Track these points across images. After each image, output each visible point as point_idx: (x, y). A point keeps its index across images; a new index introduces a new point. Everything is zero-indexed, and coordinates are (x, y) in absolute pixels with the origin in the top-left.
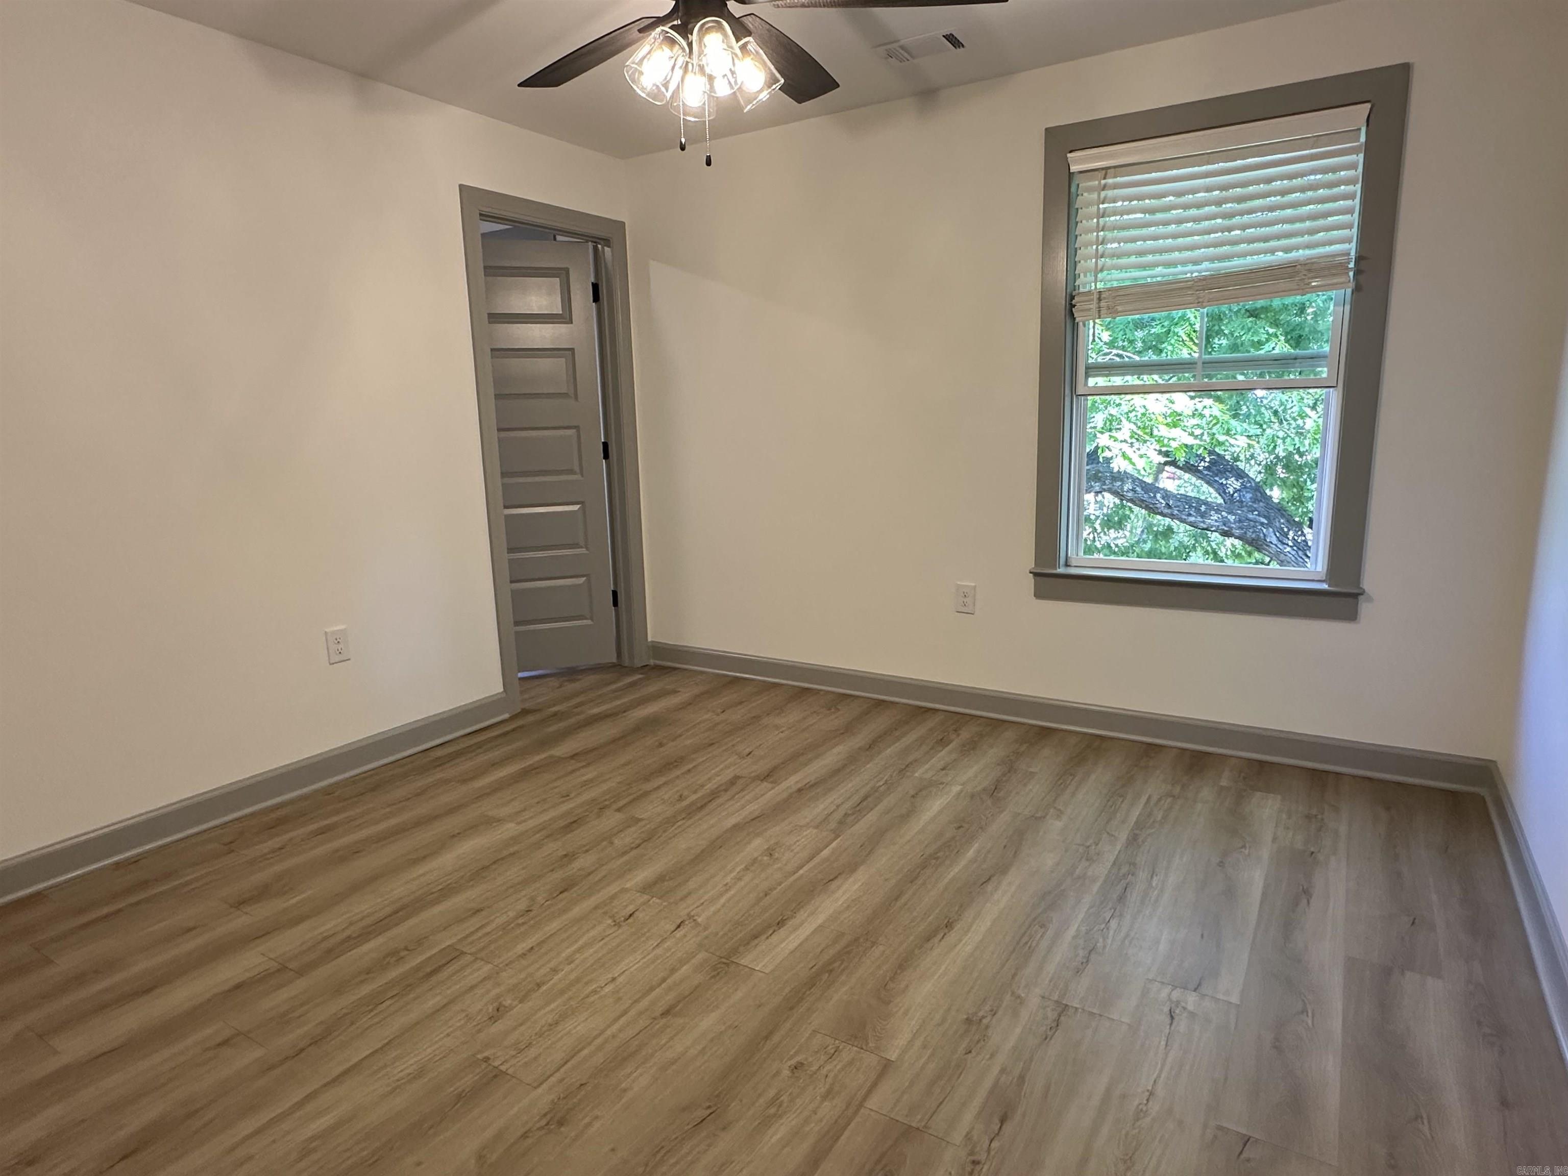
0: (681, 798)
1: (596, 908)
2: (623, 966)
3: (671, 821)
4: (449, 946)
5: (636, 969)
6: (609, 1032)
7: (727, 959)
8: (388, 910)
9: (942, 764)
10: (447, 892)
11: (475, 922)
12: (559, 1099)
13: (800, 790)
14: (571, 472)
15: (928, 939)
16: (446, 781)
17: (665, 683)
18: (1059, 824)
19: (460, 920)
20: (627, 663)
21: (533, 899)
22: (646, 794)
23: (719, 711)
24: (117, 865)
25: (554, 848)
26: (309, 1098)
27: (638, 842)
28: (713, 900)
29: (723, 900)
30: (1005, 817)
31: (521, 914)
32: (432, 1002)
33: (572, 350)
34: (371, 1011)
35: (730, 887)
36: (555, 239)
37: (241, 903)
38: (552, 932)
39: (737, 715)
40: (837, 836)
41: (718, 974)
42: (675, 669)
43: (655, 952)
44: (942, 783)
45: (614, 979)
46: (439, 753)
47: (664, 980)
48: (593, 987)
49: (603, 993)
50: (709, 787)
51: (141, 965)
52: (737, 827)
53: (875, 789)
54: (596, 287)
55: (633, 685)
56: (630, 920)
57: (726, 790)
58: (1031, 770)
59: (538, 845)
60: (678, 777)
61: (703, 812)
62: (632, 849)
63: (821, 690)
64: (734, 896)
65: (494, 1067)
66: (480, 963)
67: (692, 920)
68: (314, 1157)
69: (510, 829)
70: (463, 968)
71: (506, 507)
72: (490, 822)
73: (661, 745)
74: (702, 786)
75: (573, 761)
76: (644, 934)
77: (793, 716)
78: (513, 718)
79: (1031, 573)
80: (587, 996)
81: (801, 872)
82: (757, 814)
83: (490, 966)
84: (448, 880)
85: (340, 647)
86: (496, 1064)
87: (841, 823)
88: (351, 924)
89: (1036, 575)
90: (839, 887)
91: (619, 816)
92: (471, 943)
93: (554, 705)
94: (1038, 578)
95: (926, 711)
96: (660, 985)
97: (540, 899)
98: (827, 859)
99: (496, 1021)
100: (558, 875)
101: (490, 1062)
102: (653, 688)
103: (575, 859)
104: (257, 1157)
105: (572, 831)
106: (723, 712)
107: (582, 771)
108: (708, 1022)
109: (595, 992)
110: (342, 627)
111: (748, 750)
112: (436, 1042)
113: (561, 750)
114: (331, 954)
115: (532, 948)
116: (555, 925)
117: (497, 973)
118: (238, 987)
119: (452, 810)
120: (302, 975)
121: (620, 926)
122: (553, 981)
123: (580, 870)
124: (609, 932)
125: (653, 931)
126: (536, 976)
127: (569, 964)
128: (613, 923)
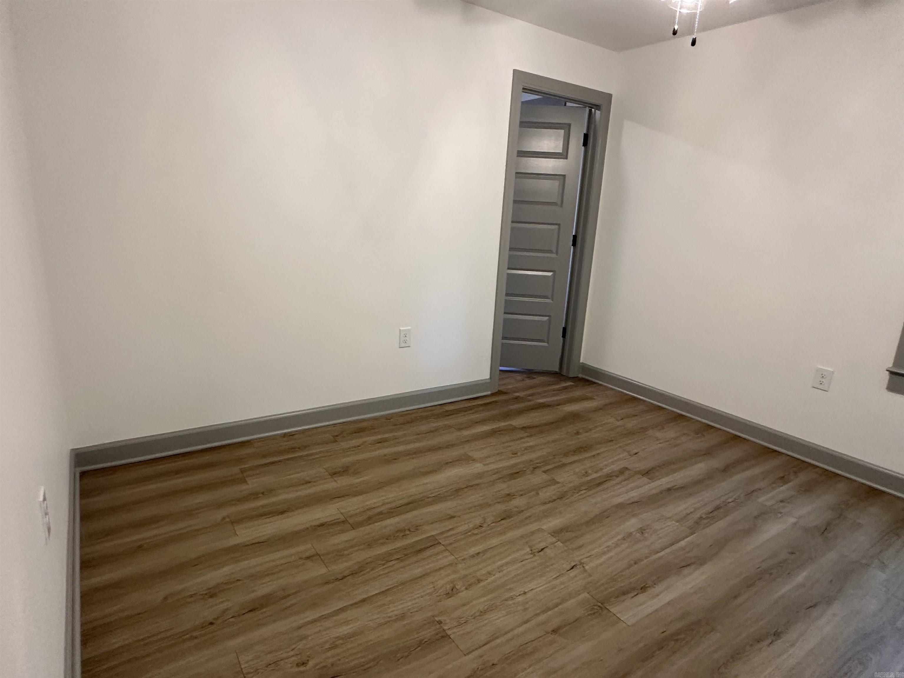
0: (586, 474)
1: (522, 537)
2: (532, 585)
3: (577, 489)
5: (540, 591)
7: (602, 604)
8: (405, 501)
9: (781, 497)
10: (438, 499)
11: (448, 525)
12: (478, 669)
13: (669, 490)
14: (551, 252)
15: (759, 641)
16: (450, 427)
17: (587, 391)
18: (882, 576)
19: (441, 520)
20: (564, 372)
21: (484, 519)
22: (564, 465)
23: (619, 418)
24: (285, 435)
25: (502, 487)
26: (343, 610)
27: (554, 497)
30: (832, 556)
31: (476, 527)
32: (417, 571)
33: (564, 176)
34: (384, 565)
36: (565, 105)
37: (334, 474)
38: (492, 546)
39: (630, 424)
41: (594, 613)
42: (594, 383)
44: (781, 513)
45: (525, 593)
46: (448, 408)
47: (557, 605)
48: (511, 594)
50: (606, 471)
51: (284, 496)
52: (621, 506)
53: (726, 503)
54: (586, 137)
55: (565, 388)
57: (617, 476)
58: (859, 521)
59: (493, 483)
60: (586, 458)
61: (601, 488)
62: (550, 502)
63: (693, 419)
65: (444, 630)
66: (447, 554)
68: (338, 651)
69: (478, 467)
70: (437, 554)
71: (509, 269)
72: (467, 459)
73: (578, 433)
74: (602, 469)
75: (523, 432)
76: (548, 567)
77: (670, 433)
78: (493, 395)
79: (887, 371)
80: (506, 600)
81: (663, 553)
82: (635, 499)
83: (453, 557)
84: (439, 491)
85: (406, 338)
86: (445, 628)
87: (697, 523)
88: (383, 504)
89: (892, 373)
90: (690, 574)
91: (545, 477)
92: (445, 538)
93: (517, 392)
94: (894, 376)
95: (773, 452)
96: (554, 608)
97: (489, 520)
98: (683, 549)
99: (450, 597)
100: (501, 507)
101: (442, 625)
102: (577, 393)
103: (514, 498)
104: (310, 638)
105: (515, 479)
106: (622, 419)
107: (526, 439)
109: (512, 598)
110: (410, 328)
111: (636, 451)
112: (415, 599)
113: (518, 422)
114: (370, 520)
115: (479, 553)
116: (494, 541)
117: (456, 564)
118: (322, 525)
119: (449, 446)
120: (354, 529)
121: (534, 555)
122: (488, 581)
123: (516, 507)
124: (527, 557)
125: (555, 566)
126: (479, 574)
127: (499, 572)
128: (531, 552)
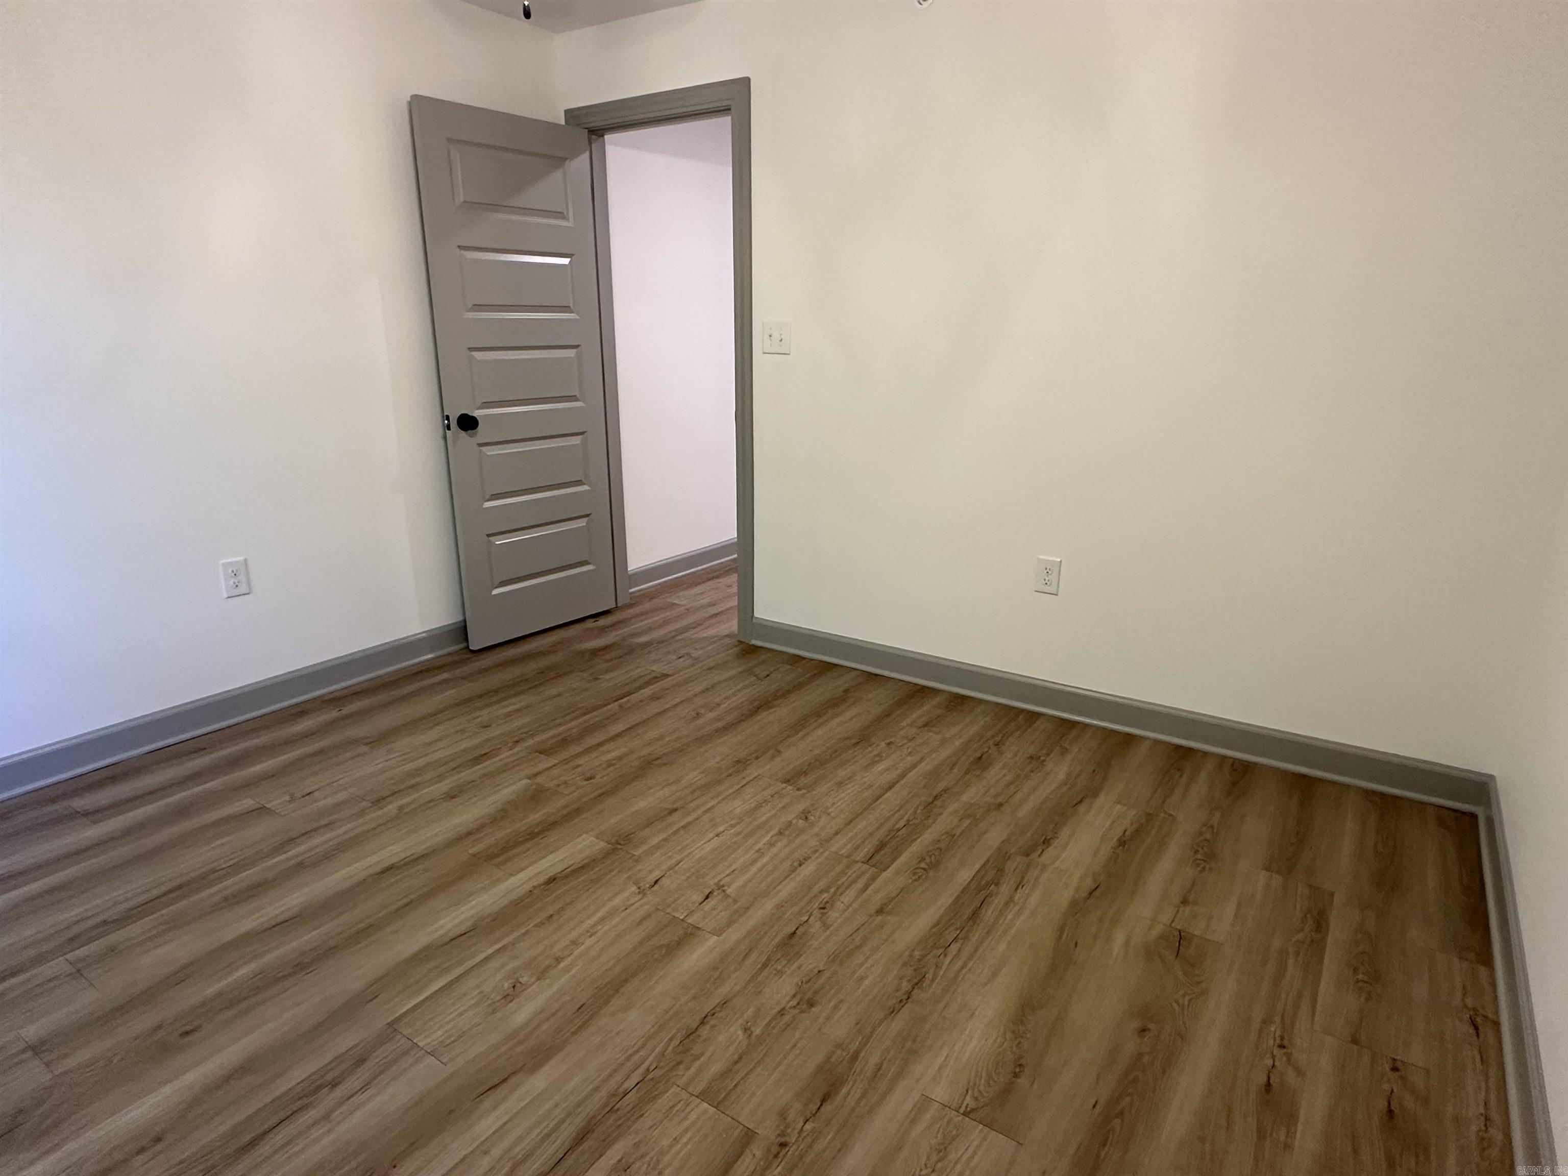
1: (746, 910)
2: (709, 847)
4: (885, 869)
5: (698, 843)
6: (717, 800)
7: (617, 848)
11: (876, 896)
31: (830, 905)
35: (588, 931)
40: (390, 1024)
41: (628, 835)
43: (682, 856)
45: (717, 835)
47: (676, 832)
48: (733, 830)
49: (727, 825)
56: (707, 891)
64: (589, 917)
66: (844, 852)
67: (642, 888)
80: (737, 824)
81: (490, 951)
87: (361, 1061)
92: (864, 873)
96: (678, 830)
103: (794, 998)
108: (644, 803)
109: (732, 826)
115: (800, 865)
116: (786, 890)
121: (717, 884)
122: (770, 835)
123: (780, 973)
124: (728, 879)
125: (684, 878)
126: (785, 841)
127: (760, 849)
128: (725, 888)
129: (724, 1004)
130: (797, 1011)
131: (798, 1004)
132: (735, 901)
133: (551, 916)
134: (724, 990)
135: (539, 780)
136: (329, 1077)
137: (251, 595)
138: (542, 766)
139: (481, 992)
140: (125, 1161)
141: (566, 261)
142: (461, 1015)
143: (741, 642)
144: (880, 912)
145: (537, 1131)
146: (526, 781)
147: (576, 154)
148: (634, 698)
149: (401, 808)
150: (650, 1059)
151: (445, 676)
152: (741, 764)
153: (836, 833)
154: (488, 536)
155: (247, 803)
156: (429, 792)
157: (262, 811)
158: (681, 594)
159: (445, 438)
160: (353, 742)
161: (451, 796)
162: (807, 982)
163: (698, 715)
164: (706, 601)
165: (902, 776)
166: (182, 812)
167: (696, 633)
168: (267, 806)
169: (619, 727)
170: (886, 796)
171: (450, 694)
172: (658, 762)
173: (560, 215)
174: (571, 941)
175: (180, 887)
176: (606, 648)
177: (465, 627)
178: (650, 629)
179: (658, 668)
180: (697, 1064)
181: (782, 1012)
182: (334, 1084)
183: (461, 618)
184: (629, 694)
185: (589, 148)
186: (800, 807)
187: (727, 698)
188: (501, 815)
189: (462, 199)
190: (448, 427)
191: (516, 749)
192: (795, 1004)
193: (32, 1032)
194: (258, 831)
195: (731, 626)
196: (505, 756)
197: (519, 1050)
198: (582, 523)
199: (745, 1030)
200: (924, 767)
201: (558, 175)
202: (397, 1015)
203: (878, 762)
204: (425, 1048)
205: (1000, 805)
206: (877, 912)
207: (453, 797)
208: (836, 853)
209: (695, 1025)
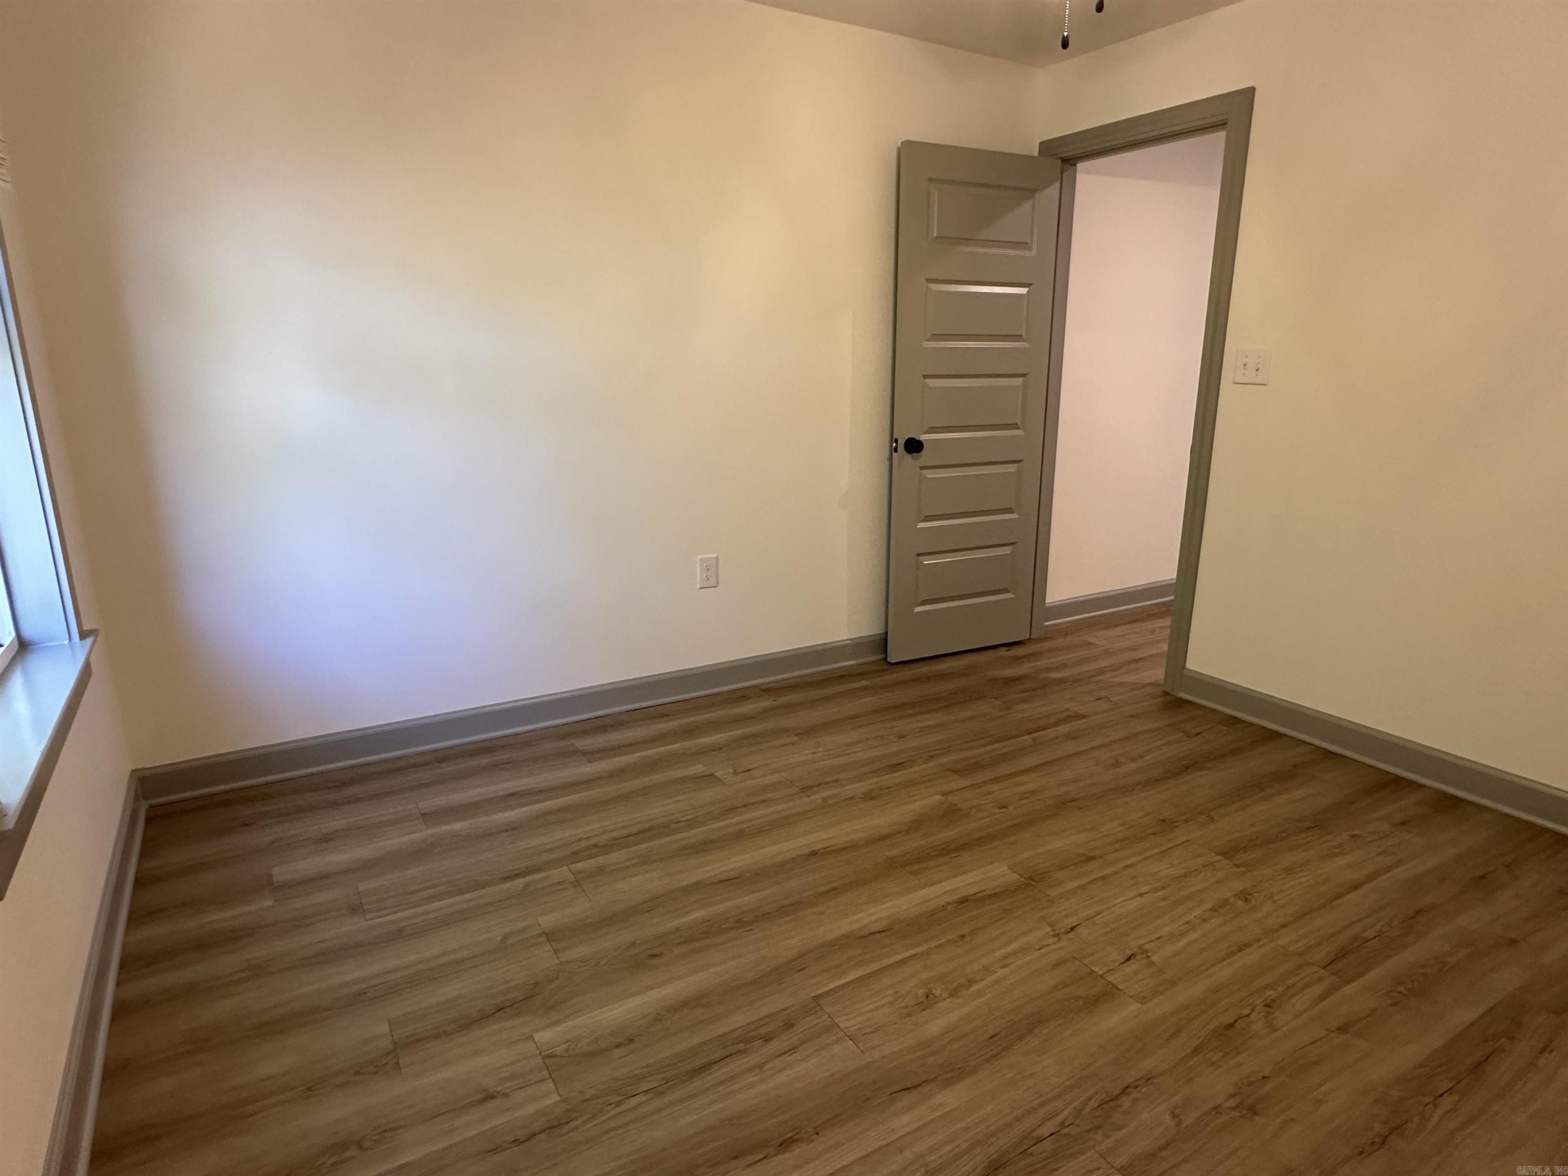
4: (1350, 982)
6: (1139, 858)
28: (1025, 950)
29: (1015, 946)
67: (1057, 932)
108: (1059, 844)
129: (1148, 1079)
130: (1234, 1114)
131: (1237, 1106)
132: (1161, 971)
133: (963, 936)
134: (1147, 1064)
135: (951, 798)
136: (763, 1030)
137: (718, 587)
138: (953, 786)
139: (897, 992)
140: (606, 1050)
141: (1024, 291)
142: (877, 1009)
143: (1166, 694)
144: (1343, 1029)
145: (948, 1148)
146: (938, 797)
147: (1048, 185)
148: (1050, 733)
149: (825, 800)
150: (1066, 1112)
151: (865, 683)
152: (1166, 825)
153: (1284, 926)
154: (918, 555)
155: (699, 768)
156: (850, 789)
157: (710, 778)
158: (1099, 633)
159: (891, 459)
160: (786, 731)
161: (870, 796)
162: (1249, 1085)
163: (1117, 764)
164: (1125, 644)
165: (1370, 878)
166: (653, 765)
167: (1113, 677)
168: (715, 774)
169: (1030, 761)
170: (1348, 897)
171: (868, 702)
172: (1075, 804)
173: (1023, 245)
174: (983, 966)
175: (650, 829)
176: (1018, 679)
177: (886, 639)
178: (1065, 666)
179: (1075, 707)
180: (1119, 1135)
181: (1217, 1110)
182: (767, 1039)
183: (883, 631)
184: (1044, 728)
185: (1060, 177)
186: (1238, 885)
187: (1149, 751)
188: (916, 825)
189: (935, 235)
190: (896, 450)
191: (930, 765)
192: (1234, 1105)
193: (548, 921)
194: (708, 795)
195: (1157, 673)
196: (919, 769)
197: (930, 1060)
198: (1007, 550)
199: (1174, 1116)
200: (1403, 872)
201: (1027, 207)
202: (818, 992)
203: (1336, 854)
204: (845, 1031)
205: (1513, 942)
206: (1339, 1029)
207: (872, 799)
208: (1283, 947)
209: (1116, 1092)
